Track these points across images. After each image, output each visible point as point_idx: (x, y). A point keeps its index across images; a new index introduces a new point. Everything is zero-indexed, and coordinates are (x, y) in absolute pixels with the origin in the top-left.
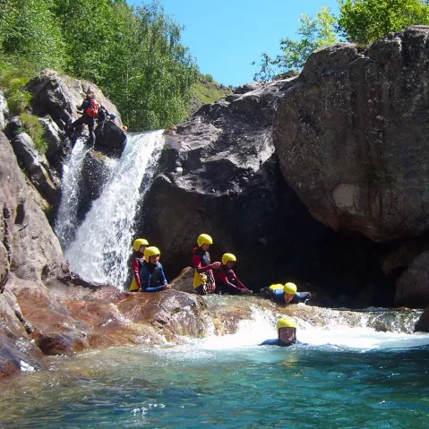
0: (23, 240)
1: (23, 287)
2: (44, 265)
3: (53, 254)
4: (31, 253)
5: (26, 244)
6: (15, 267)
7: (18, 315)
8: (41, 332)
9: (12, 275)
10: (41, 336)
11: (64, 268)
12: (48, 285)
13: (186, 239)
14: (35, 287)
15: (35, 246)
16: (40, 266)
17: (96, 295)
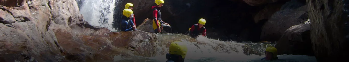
0: (58, 3)
1: (58, 28)
2: (70, 16)
3: (74, 11)
4: (62, 10)
5: (60, 6)
6: (54, 17)
7: (56, 43)
8: (68, 52)
9: (52, 22)
10: (68, 54)
11: (80, 18)
12: (71, 27)
13: (146, 4)
14: (65, 28)
15: (65, 7)
16: (67, 17)
17: (97, 33)
